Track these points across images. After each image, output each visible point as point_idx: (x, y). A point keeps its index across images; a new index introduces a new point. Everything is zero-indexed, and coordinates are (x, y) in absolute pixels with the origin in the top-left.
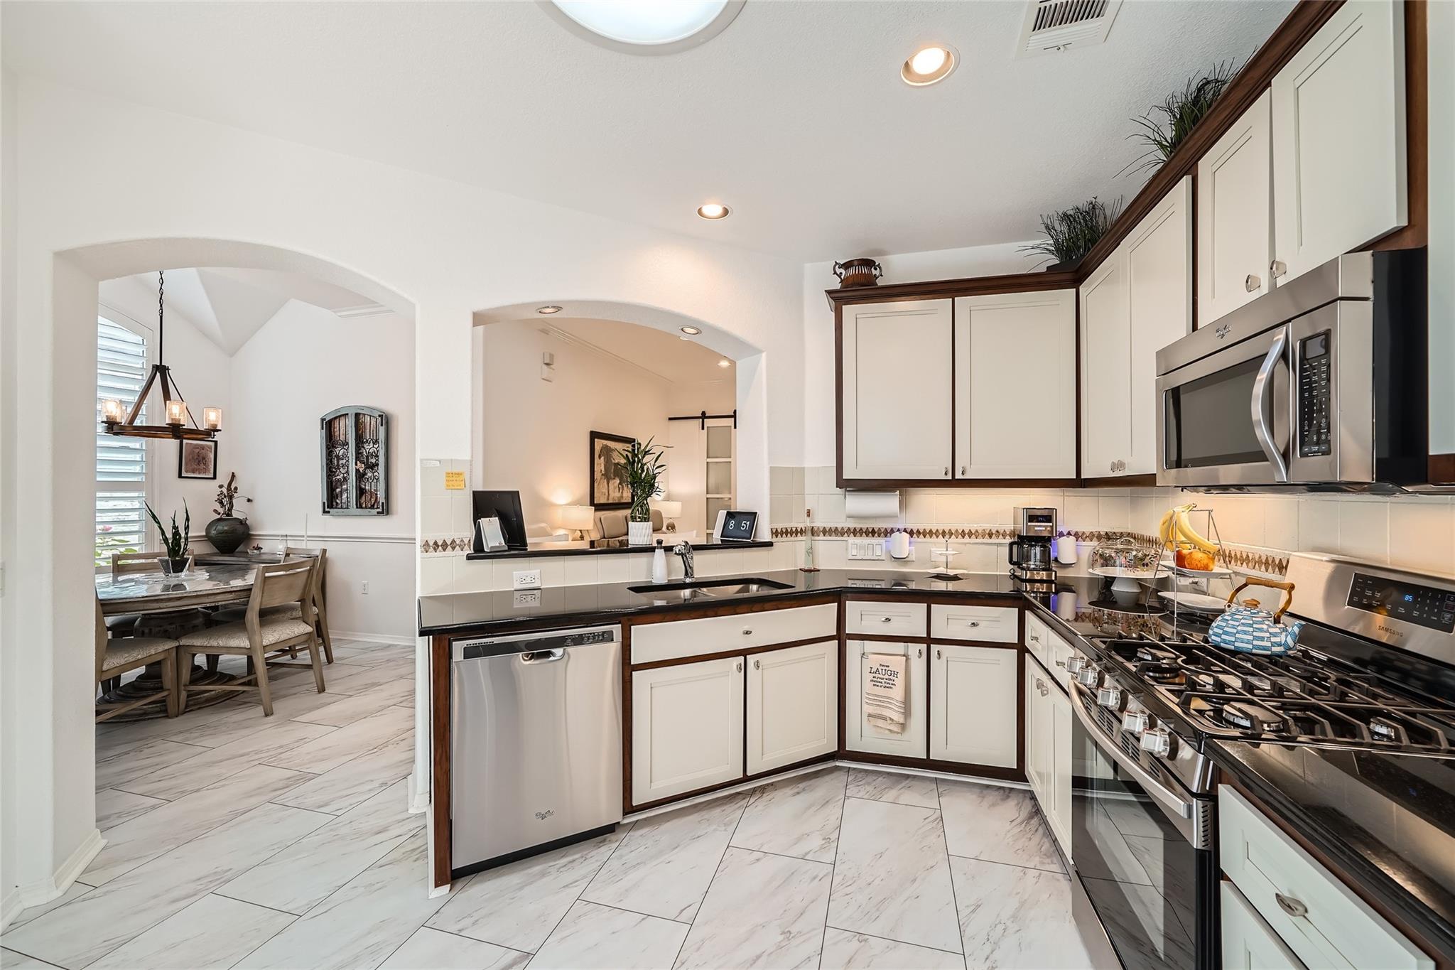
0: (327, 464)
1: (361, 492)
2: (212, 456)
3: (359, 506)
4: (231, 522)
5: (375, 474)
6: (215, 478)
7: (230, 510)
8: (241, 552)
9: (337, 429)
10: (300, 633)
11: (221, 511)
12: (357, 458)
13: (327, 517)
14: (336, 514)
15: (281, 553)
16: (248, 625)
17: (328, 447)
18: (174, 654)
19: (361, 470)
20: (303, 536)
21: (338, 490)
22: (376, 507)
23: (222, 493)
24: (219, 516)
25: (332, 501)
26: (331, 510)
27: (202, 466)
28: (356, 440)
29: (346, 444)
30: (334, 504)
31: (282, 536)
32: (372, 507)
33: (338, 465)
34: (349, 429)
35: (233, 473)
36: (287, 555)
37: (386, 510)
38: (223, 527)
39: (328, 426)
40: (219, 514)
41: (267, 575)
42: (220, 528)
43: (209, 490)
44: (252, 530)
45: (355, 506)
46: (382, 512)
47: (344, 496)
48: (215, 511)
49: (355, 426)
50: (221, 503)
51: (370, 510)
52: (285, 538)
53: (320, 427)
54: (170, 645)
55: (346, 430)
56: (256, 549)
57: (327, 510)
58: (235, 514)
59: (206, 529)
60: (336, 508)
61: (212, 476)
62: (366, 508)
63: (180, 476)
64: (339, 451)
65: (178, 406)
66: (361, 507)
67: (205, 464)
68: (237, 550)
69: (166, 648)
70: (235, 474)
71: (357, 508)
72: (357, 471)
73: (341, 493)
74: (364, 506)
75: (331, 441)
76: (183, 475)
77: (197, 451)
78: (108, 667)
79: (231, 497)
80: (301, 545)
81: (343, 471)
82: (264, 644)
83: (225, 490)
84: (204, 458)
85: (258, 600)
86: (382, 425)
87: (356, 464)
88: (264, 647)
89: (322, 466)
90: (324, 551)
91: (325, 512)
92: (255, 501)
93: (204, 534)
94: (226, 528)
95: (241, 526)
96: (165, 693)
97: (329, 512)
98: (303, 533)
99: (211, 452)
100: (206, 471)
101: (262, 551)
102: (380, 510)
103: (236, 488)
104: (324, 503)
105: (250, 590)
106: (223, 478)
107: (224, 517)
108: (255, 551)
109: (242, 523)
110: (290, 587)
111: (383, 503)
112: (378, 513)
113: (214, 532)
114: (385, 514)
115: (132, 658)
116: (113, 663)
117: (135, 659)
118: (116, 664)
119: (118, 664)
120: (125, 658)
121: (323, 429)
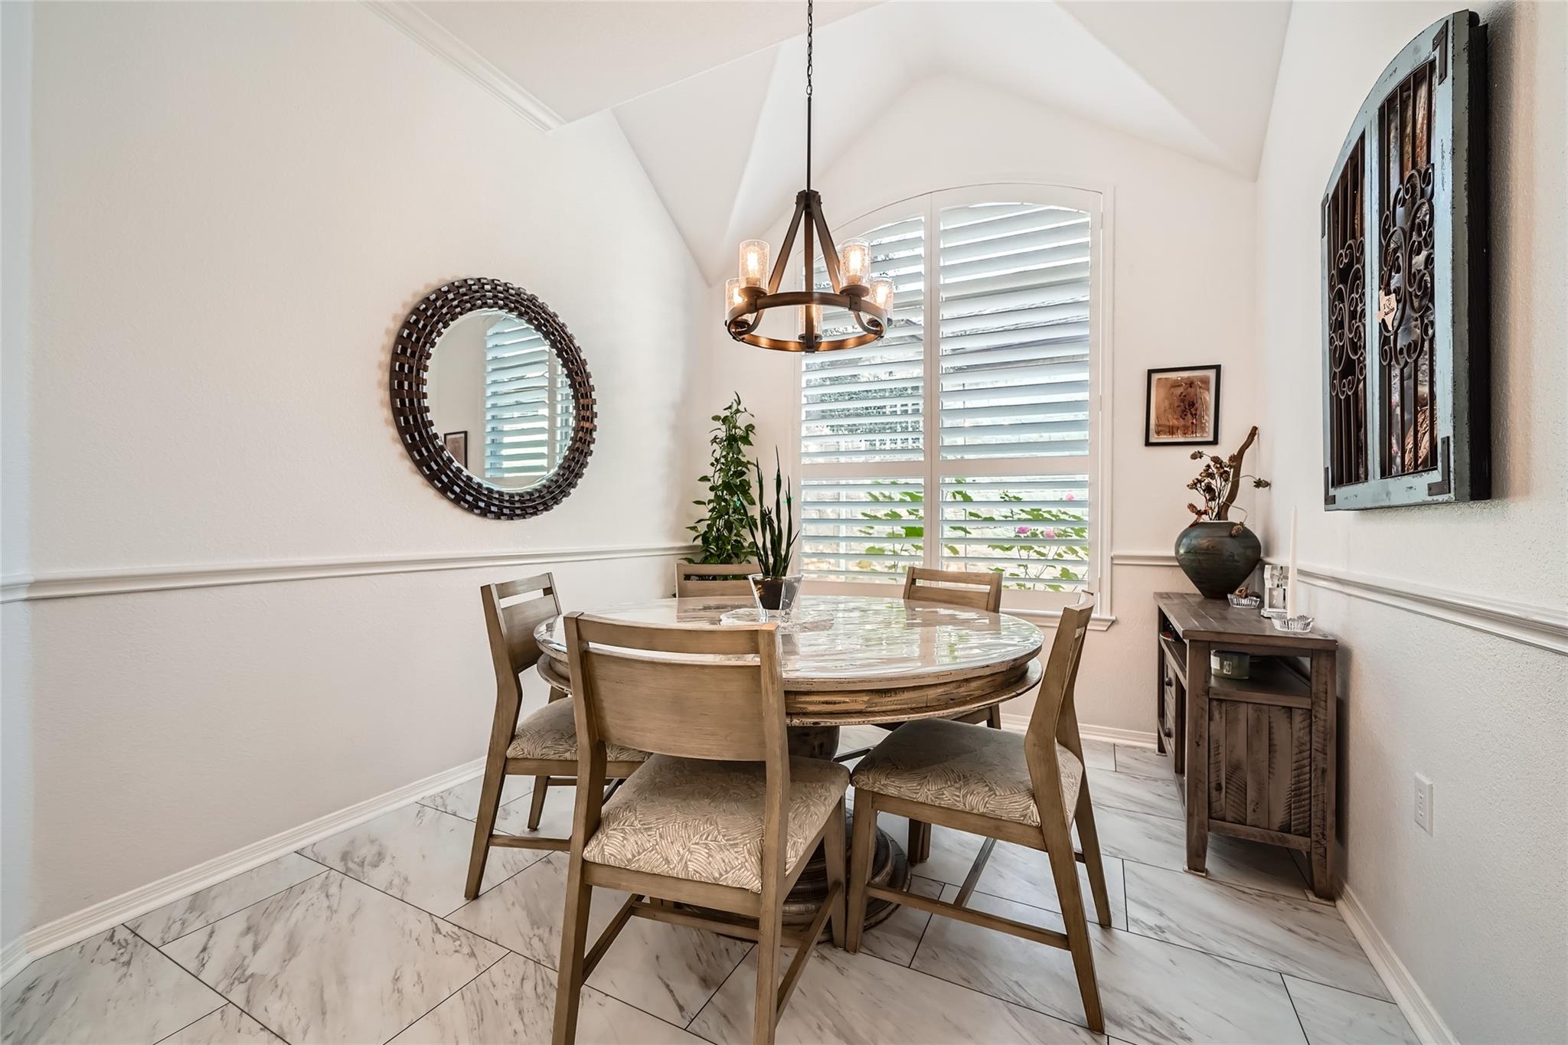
1: (1391, 410)
2: (1210, 398)
3: (1386, 468)
4: (1221, 530)
6: (1212, 441)
7: (1226, 506)
11: (1207, 508)
14: (1349, 504)
19: (1389, 322)
24: (1200, 520)
27: (1190, 420)
28: (1380, 210)
35: (1255, 429)
38: (1206, 541)
40: (1198, 514)
46: (1445, 486)
48: (1192, 507)
50: (1211, 491)
51: (1411, 479)
56: (1243, 597)
57: (1332, 492)
58: (1233, 516)
59: (1178, 543)
61: (1211, 438)
62: (1403, 471)
63: (1145, 443)
66: (1391, 472)
67: (1194, 415)
70: (1259, 431)
71: (1384, 474)
72: (1382, 327)
74: (1398, 466)
76: (1150, 440)
77: (1182, 390)
84: (1192, 404)
91: (1330, 500)
93: (1172, 553)
99: (1209, 390)
100: (1195, 428)
103: (1251, 462)
106: (1228, 441)
107: (1212, 521)
108: (1243, 601)
112: (1431, 488)
113: (1182, 551)
114: (1452, 495)
115: (555, 754)
116: (523, 750)
117: (560, 756)
118: (526, 752)
119: (529, 754)
120: (545, 748)
121: (1323, 235)
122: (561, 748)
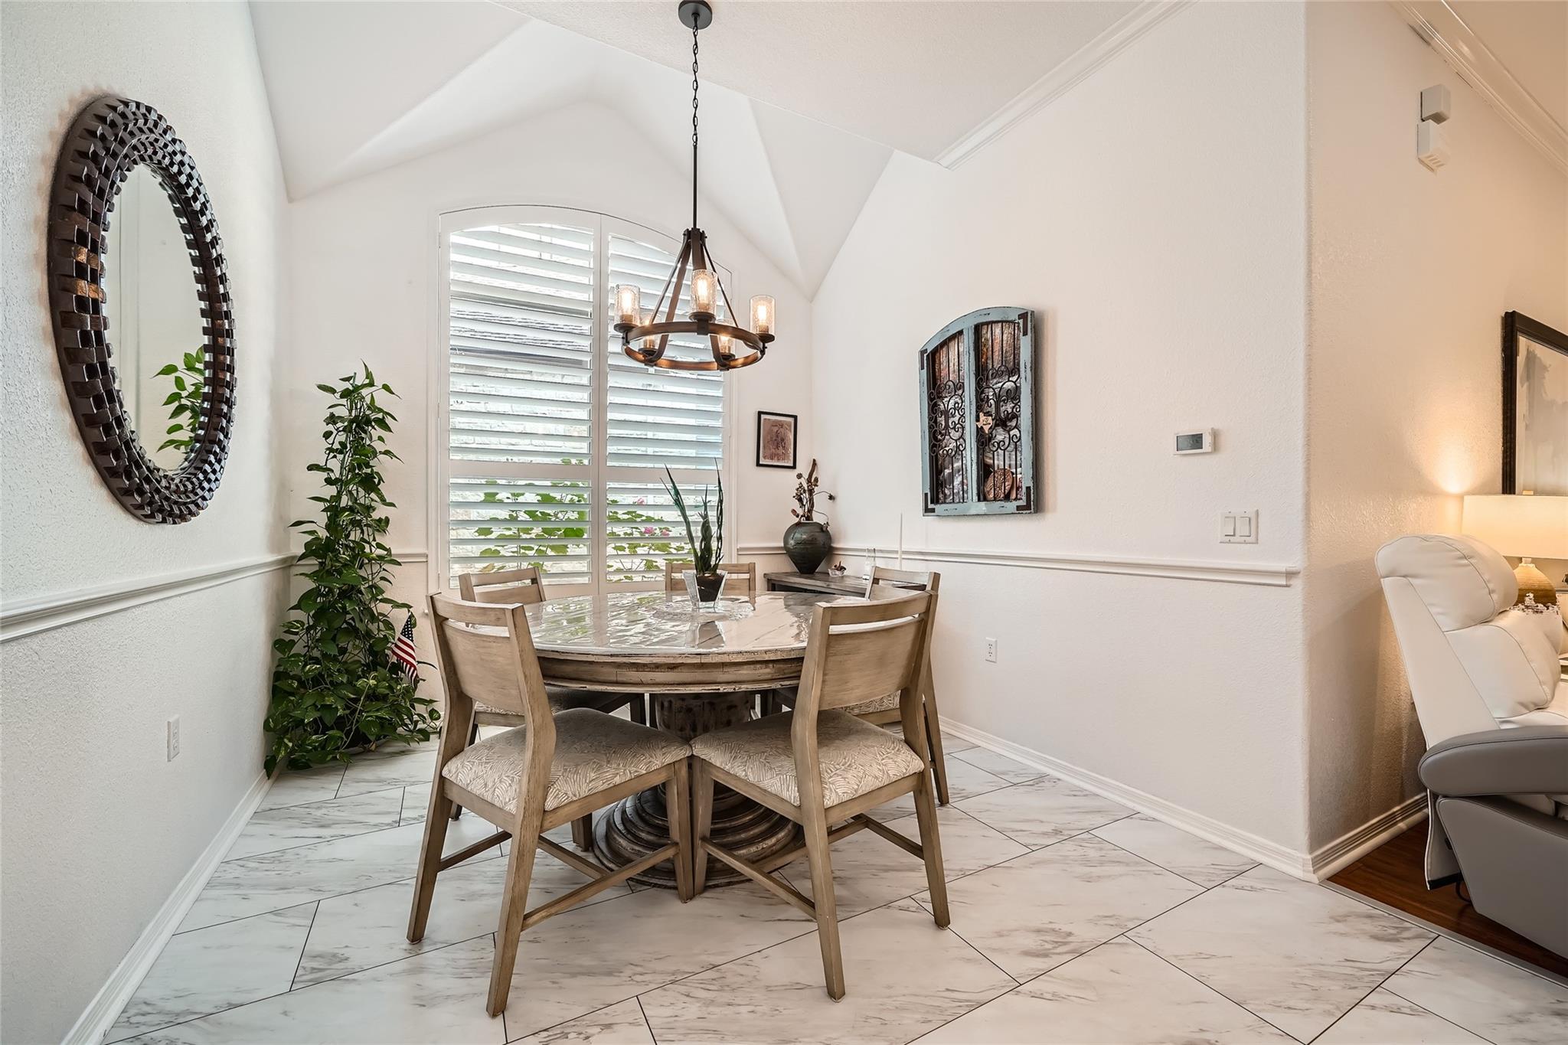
0: (930, 428)
1: (985, 471)
2: (792, 437)
3: (982, 497)
4: (811, 528)
5: (1012, 433)
6: (794, 467)
7: (810, 511)
8: (820, 573)
9: (944, 364)
10: (900, 775)
11: (800, 512)
12: (979, 408)
13: (930, 519)
14: (946, 513)
15: (868, 578)
16: (796, 745)
17: (931, 399)
18: (684, 772)
19: (986, 429)
20: (897, 552)
21: (947, 471)
22: (1013, 496)
23: (801, 485)
24: (797, 520)
25: (938, 491)
26: (938, 507)
27: (781, 451)
28: (977, 374)
29: (959, 386)
30: (941, 496)
31: (869, 551)
32: (1007, 497)
33: (947, 426)
34: (965, 360)
35: (814, 460)
36: (876, 581)
37: (1033, 503)
38: (801, 535)
39: (931, 359)
40: (798, 516)
41: (835, 629)
42: (798, 535)
43: (787, 482)
44: (833, 543)
45: (975, 498)
46: (1027, 507)
47: (957, 481)
48: (794, 511)
49: (975, 350)
50: (800, 500)
51: (1003, 503)
52: (873, 554)
53: (918, 365)
54: (677, 754)
55: (959, 362)
56: (837, 570)
57: (930, 506)
58: (817, 518)
59: (784, 538)
60: (945, 503)
61: (792, 465)
62: (995, 499)
63: (758, 464)
64: (949, 402)
65: (705, 281)
66: (985, 499)
67: (784, 448)
68: (817, 571)
69: (669, 760)
70: (817, 462)
71: (979, 500)
72: (980, 430)
73: (952, 476)
74: (992, 496)
75: (935, 388)
76: (761, 463)
77: (775, 429)
78: (555, 805)
79: (811, 492)
80: (894, 565)
81: (955, 435)
82: (828, 803)
83: (804, 482)
84: (783, 440)
85: (816, 692)
86: (1025, 334)
87: (978, 420)
88: (827, 810)
89: (923, 432)
90: (936, 577)
91: (927, 510)
92: (838, 500)
93: (782, 545)
94: (804, 537)
95: (821, 534)
96: (669, 853)
97: (933, 510)
98: (896, 547)
99: (791, 431)
100: (784, 456)
101: (846, 573)
102: (1023, 503)
103: (816, 480)
104: (926, 494)
105: (801, 660)
106: (803, 467)
107: (803, 520)
108: (837, 572)
109: (823, 529)
110: (881, 661)
111: (1028, 488)
112: (1019, 508)
113: (792, 542)
114: (1032, 510)
115: (604, 783)
116: (566, 794)
117: (609, 784)
118: (571, 795)
119: (575, 796)
120: (590, 782)
121: (922, 368)
122: (608, 775)
